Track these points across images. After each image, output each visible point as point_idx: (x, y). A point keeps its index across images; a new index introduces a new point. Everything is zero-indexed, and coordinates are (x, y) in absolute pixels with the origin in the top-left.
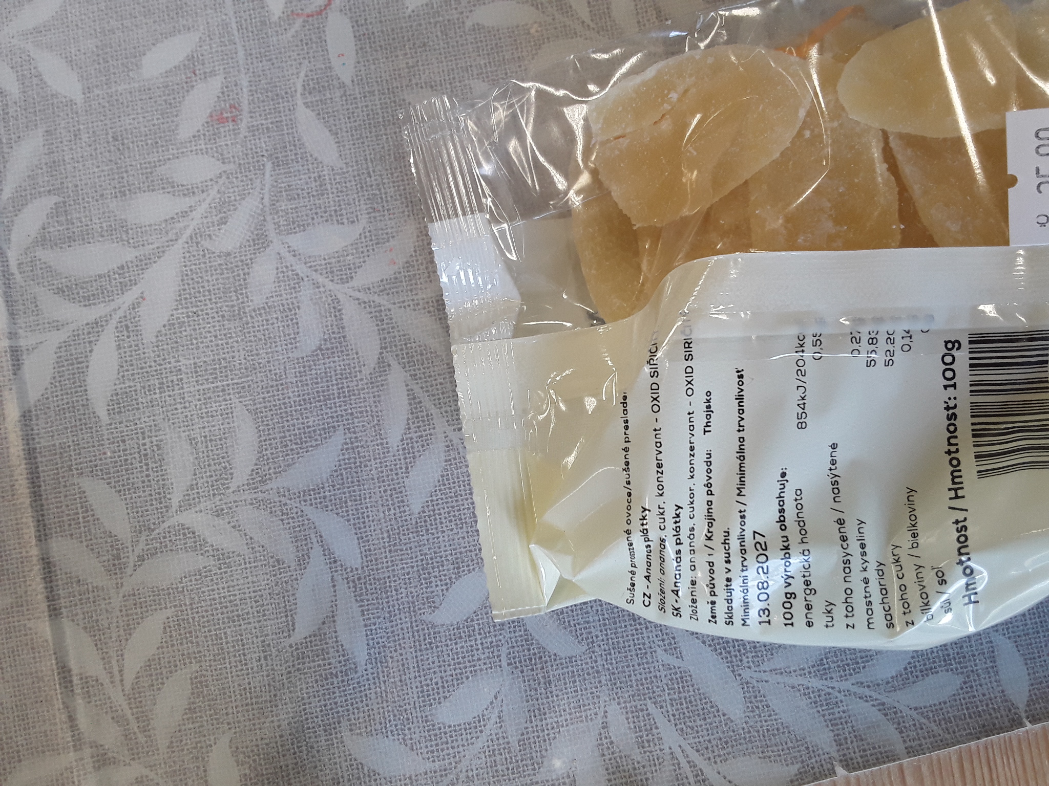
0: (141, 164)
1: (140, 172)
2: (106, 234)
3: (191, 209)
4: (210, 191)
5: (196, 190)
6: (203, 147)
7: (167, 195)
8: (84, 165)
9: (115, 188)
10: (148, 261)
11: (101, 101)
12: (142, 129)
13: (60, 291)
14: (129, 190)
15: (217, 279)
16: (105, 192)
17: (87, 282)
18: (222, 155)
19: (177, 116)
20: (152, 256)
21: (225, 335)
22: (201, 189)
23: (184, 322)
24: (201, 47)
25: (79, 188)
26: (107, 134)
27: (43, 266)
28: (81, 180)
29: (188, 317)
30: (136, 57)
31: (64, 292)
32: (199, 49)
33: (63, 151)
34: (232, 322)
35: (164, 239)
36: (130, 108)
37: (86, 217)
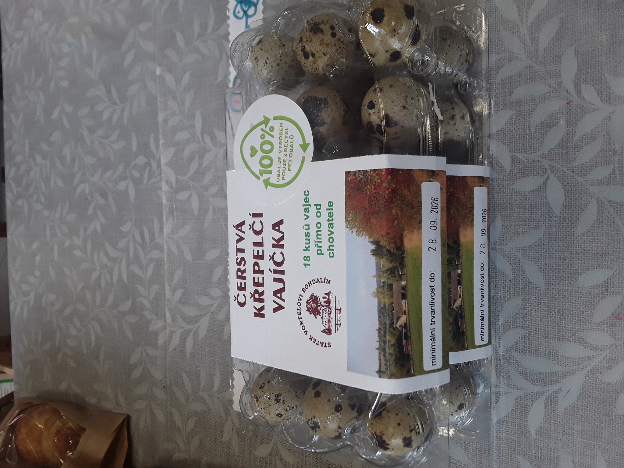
5: (598, 349)
13: (521, 373)
19: (594, 309)
25: (537, 330)
27: (514, 359)
31: (523, 374)
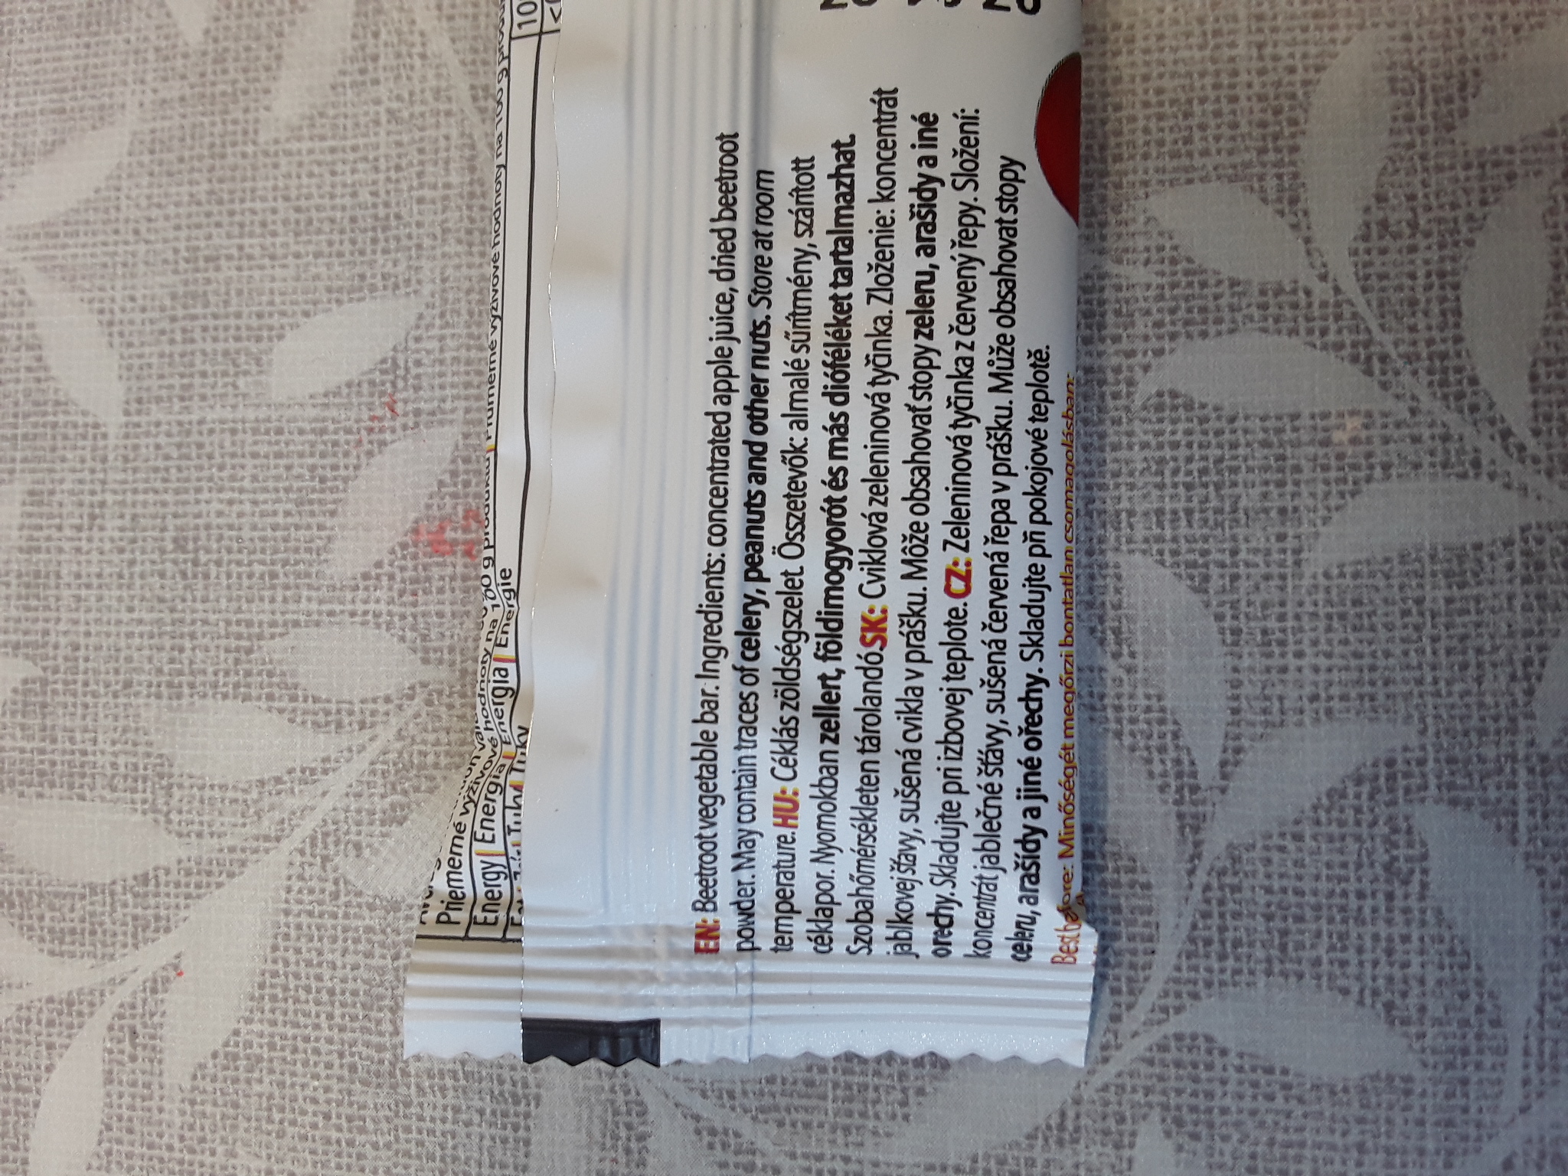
0: (228, 623)
1: (223, 642)
2: (119, 782)
3: (328, 766)
4: (379, 729)
6: (383, 607)
7: (275, 715)
8: (100, 599)
9: (160, 671)
10: (204, 879)
11: (162, 440)
12: (246, 533)
14: (192, 686)
15: (355, 967)
16: (135, 677)
17: (65, 896)
18: (425, 638)
20: (215, 868)
21: (350, 1119)
22: (357, 717)
23: (259, 1059)
24: (418, 339)
26: (163, 529)
28: (88, 634)
29: (272, 1047)
30: (259, 339)
32: (412, 345)
33: (60, 550)
34: (371, 1090)
35: (254, 831)
36: (225, 474)
37: (85, 730)
